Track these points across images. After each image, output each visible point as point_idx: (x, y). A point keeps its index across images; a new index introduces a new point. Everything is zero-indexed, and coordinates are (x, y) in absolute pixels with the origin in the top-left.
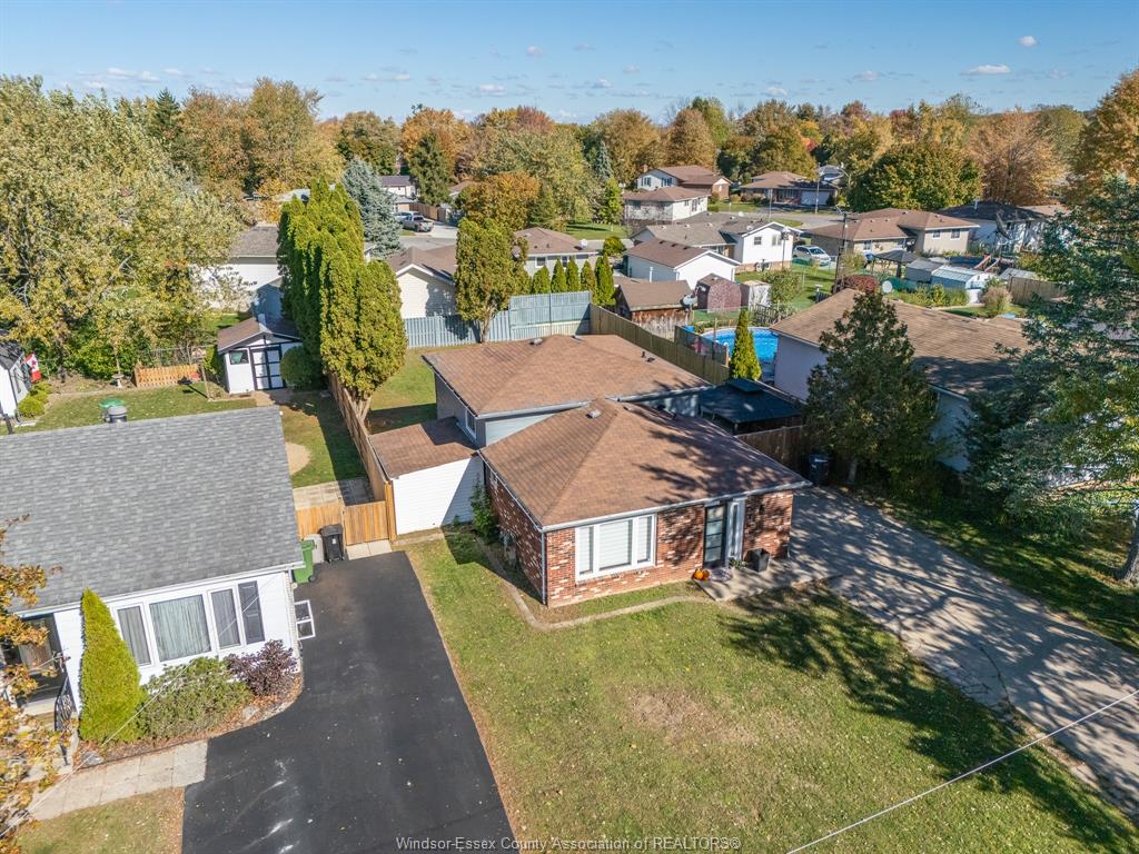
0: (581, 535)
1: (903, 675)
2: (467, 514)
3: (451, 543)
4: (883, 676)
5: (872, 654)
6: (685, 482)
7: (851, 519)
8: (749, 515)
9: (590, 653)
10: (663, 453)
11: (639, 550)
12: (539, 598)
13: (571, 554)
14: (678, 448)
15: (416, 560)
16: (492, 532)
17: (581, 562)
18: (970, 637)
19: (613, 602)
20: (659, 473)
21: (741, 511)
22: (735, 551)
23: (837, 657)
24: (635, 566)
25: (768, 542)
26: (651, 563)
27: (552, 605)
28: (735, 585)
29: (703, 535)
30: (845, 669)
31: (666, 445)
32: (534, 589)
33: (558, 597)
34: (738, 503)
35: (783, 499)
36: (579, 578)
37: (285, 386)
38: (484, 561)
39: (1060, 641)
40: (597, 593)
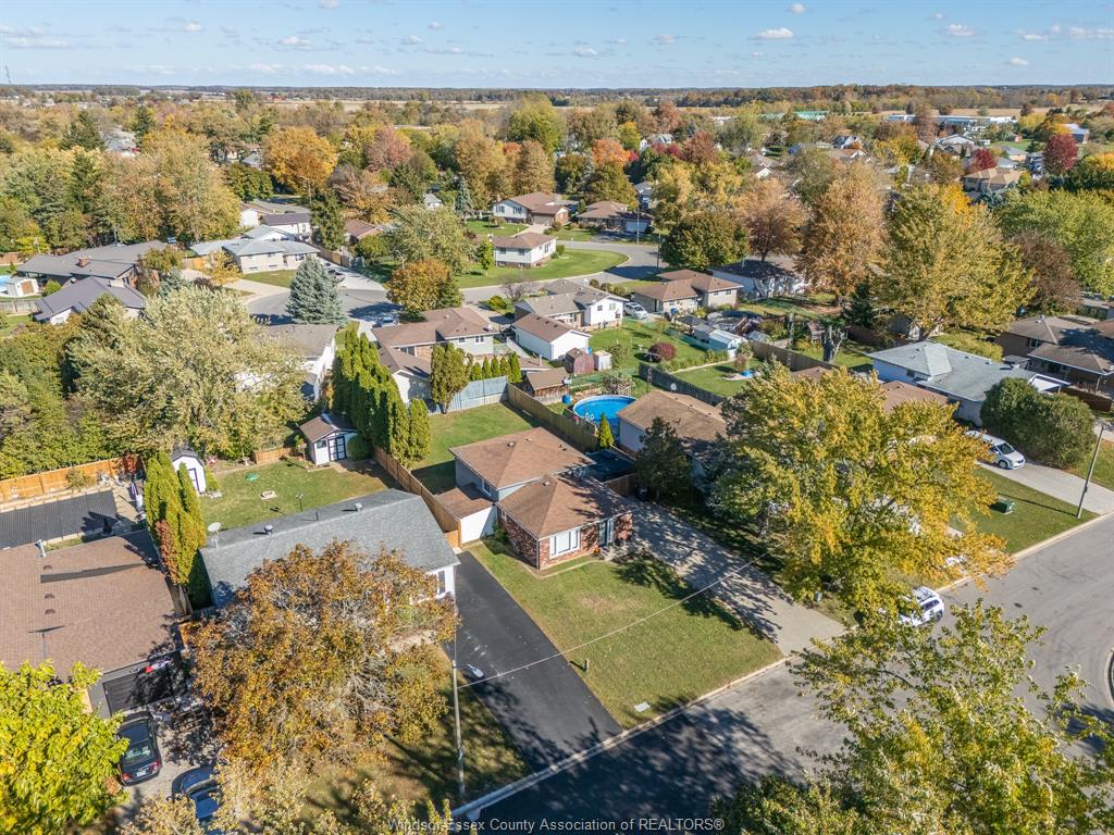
0: (552, 540)
1: (677, 582)
2: (491, 532)
3: (487, 546)
4: (670, 584)
5: (666, 577)
6: (591, 515)
7: (657, 519)
8: (616, 524)
9: (561, 585)
10: (579, 502)
11: (573, 544)
12: (535, 566)
13: (548, 548)
14: (585, 499)
15: (476, 555)
16: (505, 540)
17: (552, 551)
18: (699, 566)
19: (565, 566)
20: (580, 512)
21: (612, 524)
22: (611, 540)
23: (653, 578)
24: (572, 550)
25: (623, 535)
26: (578, 548)
27: (542, 569)
28: (611, 554)
29: (597, 535)
30: (657, 583)
31: (579, 498)
32: (533, 563)
33: (544, 566)
34: (611, 521)
35: (628, 517)
36: (551, 557)
37: (346, 457)
38: (505, 552)
39: (731, 565)
40: (558, 563)
